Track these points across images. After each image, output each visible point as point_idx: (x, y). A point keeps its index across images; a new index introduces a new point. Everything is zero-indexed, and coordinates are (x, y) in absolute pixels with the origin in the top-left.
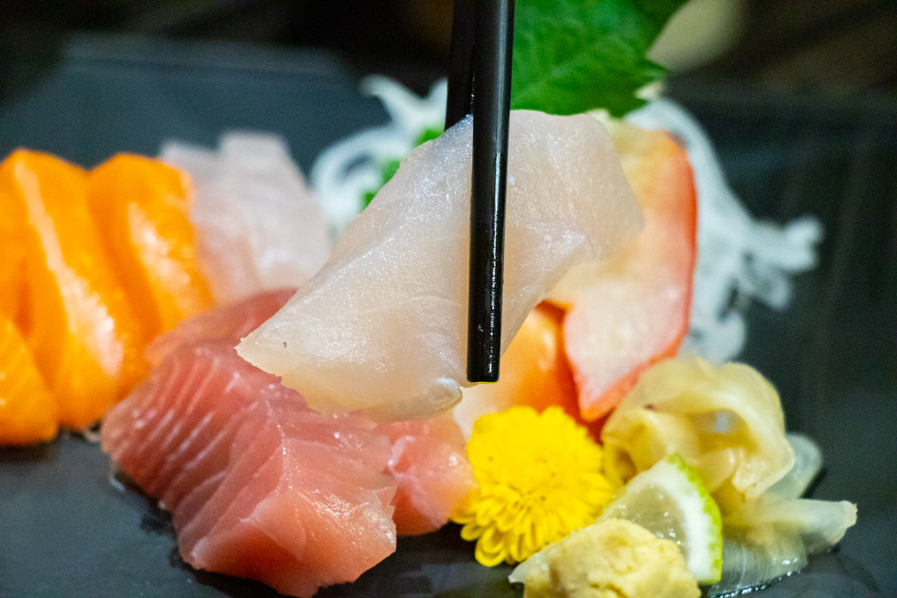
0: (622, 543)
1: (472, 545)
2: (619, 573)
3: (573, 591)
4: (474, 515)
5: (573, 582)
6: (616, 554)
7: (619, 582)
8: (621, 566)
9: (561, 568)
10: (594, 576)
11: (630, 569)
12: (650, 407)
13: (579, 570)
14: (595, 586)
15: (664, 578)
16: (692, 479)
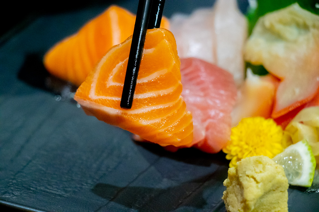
0: (260, 163)
1: (229, 161)
2: (256, 172)
3: (241, 177)
4: (230, 151)
5: (241, 174)
6: (257, 166)
7: (256, 176)
8: (258, 170)
9: (239, 168)
10: (248, 173)
11: (261, 172)
12: (302, 123)
13: (244, 170)
14: (248, 176)
15: (274, 178)
16: (309, 149)
